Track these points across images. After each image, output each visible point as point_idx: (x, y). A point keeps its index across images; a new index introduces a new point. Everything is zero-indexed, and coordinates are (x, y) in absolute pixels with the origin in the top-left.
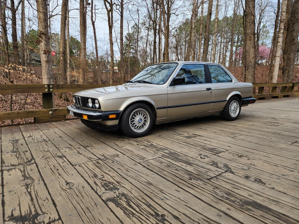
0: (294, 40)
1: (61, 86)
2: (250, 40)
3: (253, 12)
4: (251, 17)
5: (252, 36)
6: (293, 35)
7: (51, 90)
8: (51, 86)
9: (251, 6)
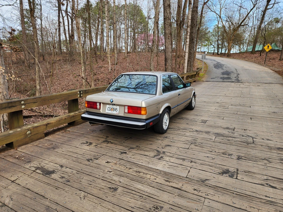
0: (193, 39)
1: (87, 91)
2: (169, 39)
3: (169, 17)
4: (168, 20)
5: (170, 35)
6: (192, 36)
7: (82, 95)
8: (82, 92)
9: (168, 12)
